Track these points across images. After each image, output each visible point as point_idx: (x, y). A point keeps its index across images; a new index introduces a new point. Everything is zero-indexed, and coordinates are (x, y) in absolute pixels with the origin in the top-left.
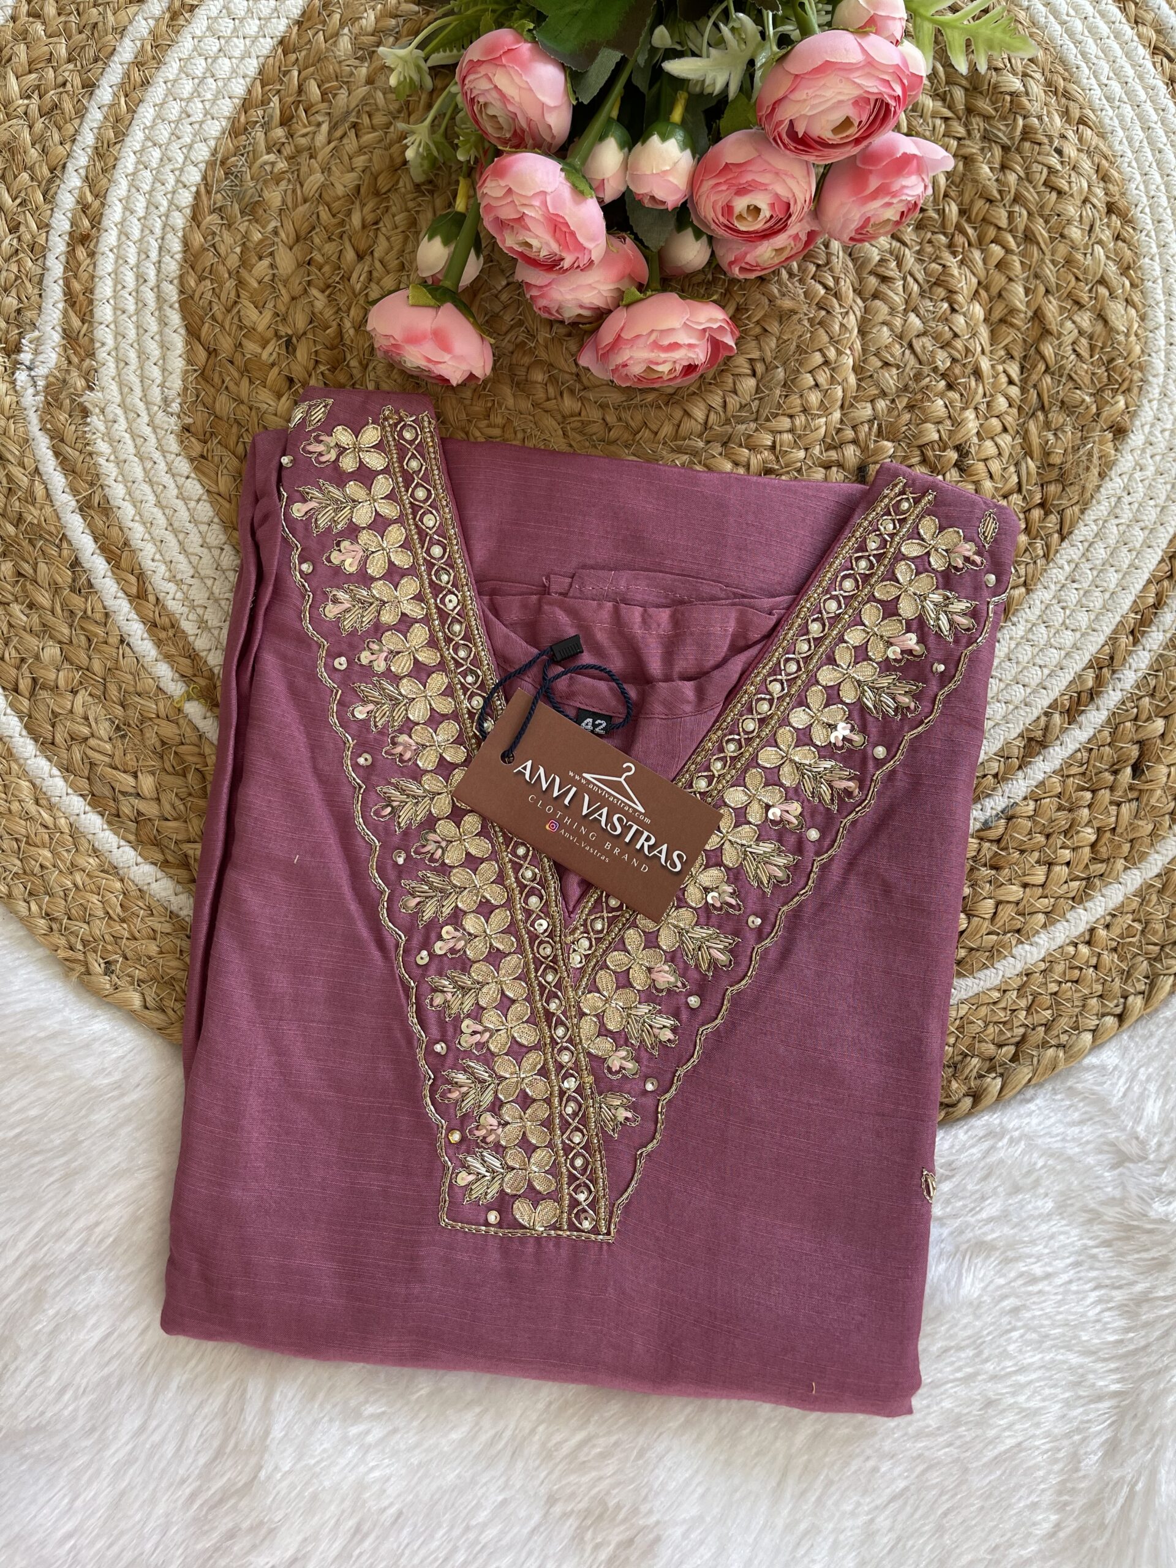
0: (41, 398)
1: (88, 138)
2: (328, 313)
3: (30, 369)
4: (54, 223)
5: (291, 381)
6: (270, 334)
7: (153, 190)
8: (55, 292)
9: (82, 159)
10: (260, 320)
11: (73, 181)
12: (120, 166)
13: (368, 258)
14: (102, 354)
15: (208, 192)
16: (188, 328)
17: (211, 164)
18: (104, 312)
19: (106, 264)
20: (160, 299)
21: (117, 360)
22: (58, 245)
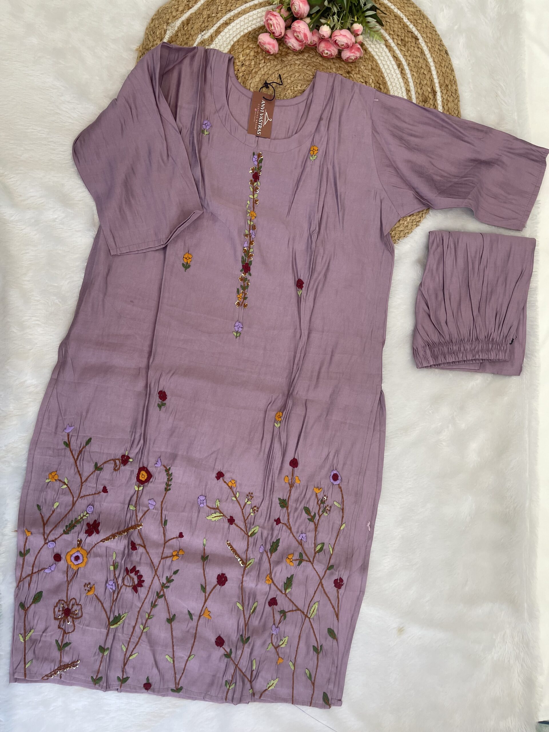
0: (199, 41)
1: (239, 9)
2: (253, 66)
3: (202, 35)
4: (224, 17)
5: (238, 70)
6: (241, 61)
7: (242, 26)
8: (215, 28)
9: (236, 11)
10: (242, 58)
11: (232, 13)
12: (241, 18)
13: (265, 64)
14: (214, 43)
15: (250, 33)
16: (230, 50)
17: (254, 29)
18: (219, 37)
19: (226, 30)
20: (230, 42)
21: (216, 45)
22: (221, 22)
